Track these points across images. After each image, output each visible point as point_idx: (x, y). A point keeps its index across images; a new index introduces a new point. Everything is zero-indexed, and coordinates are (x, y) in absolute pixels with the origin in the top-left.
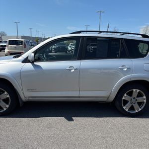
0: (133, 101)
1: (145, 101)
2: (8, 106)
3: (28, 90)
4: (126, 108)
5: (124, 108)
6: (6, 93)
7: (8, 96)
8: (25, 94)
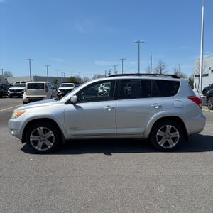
0: (168, 136)
1: (178, 136)
2: (52, 144)
3: (70, 128)
4: (161, 143)
5: (159, 143)
6: (51, 132)
7: (53, 135)
8: (68, 133)
